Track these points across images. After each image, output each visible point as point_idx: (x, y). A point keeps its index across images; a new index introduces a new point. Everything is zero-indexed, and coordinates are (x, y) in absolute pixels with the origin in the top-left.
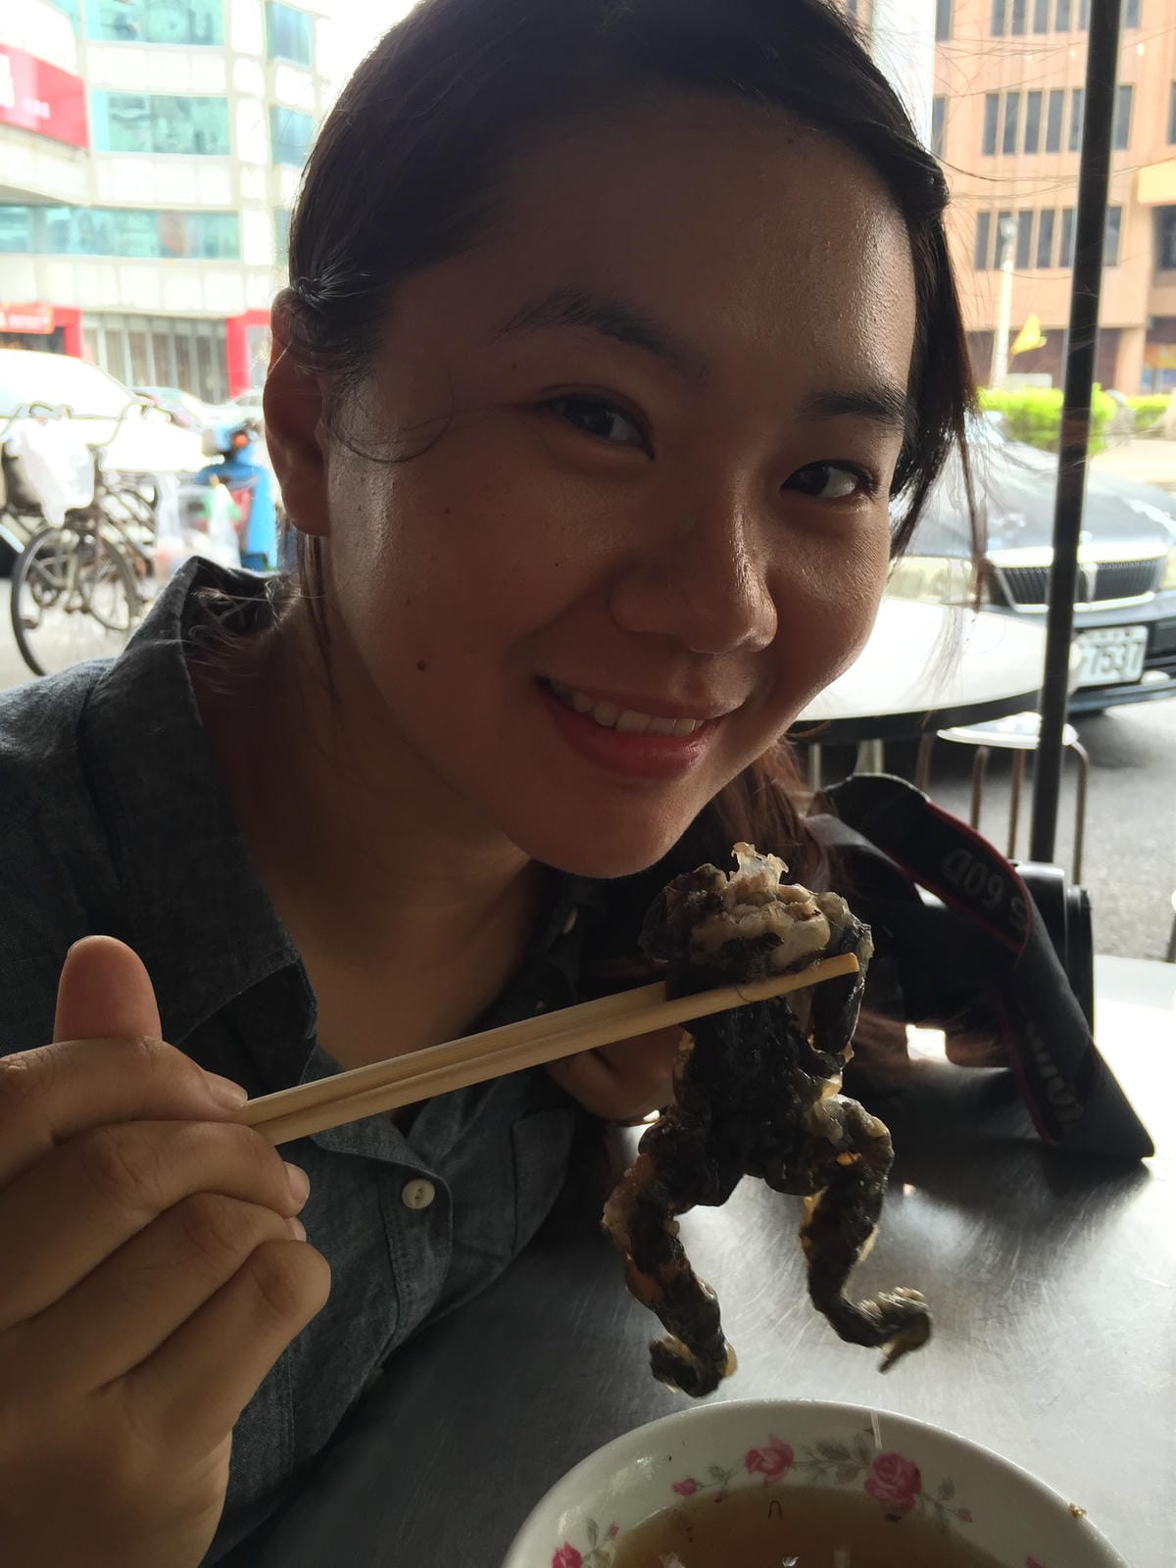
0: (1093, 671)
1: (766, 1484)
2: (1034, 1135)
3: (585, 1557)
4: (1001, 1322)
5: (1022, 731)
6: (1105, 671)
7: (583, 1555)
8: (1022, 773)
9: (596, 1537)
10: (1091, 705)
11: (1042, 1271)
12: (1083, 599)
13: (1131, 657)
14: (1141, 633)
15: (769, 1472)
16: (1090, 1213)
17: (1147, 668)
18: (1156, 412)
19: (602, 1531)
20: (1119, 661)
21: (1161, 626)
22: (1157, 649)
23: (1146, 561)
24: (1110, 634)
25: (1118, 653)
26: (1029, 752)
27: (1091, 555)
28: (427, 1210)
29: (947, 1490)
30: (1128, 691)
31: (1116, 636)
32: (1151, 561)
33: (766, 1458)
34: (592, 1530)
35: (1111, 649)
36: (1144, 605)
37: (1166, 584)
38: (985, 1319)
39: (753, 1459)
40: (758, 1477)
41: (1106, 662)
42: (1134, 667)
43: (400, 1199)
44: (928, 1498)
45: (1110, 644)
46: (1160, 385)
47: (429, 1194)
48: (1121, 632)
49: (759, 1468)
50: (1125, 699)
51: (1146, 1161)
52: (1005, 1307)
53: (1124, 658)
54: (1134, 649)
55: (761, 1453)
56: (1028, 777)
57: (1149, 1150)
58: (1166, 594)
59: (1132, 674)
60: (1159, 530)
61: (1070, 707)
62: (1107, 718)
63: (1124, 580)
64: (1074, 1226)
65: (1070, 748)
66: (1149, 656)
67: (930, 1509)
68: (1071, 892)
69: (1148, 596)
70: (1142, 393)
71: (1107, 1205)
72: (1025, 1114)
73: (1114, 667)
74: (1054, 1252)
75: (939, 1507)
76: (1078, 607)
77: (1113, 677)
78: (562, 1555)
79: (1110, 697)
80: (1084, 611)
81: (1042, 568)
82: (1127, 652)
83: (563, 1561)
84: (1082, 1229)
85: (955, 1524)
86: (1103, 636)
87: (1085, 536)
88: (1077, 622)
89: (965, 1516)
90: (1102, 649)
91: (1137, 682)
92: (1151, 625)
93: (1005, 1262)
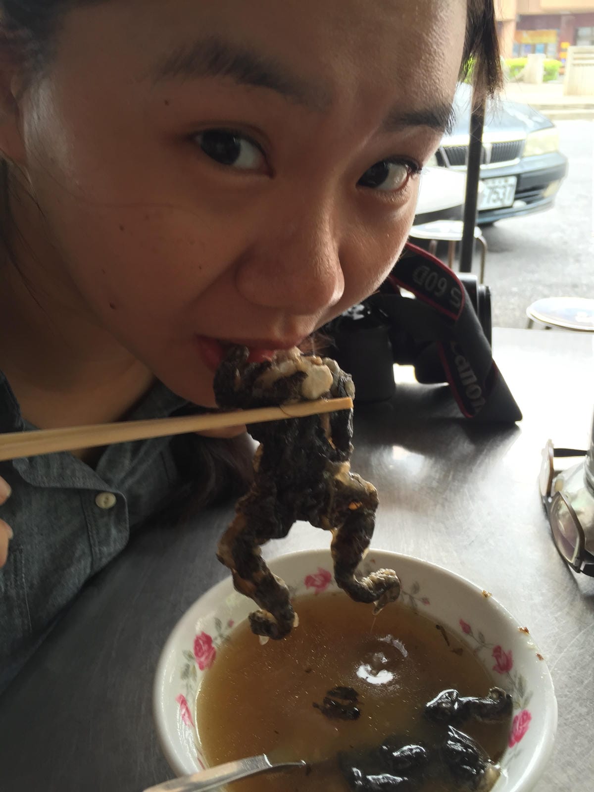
0: (488, 202)
1: (316, 594)
2: (460, 415)
3: (214, 639)
4: (443, 506)
5: (452, 231)
6: (494, 201)
7: (213, 638)
8: (453, 255)
9: (220, 627)
10: (487, 219)
11: (464, 480)
12: (484, 162)
13: (507, 194)
14: (513, 181)
15: (318, 586)
16: (489, 450)
17: (516, 199)
18: (519, 68)
19: (224, 624)
20: (501, 196)
21: (523, 176)
22: (521, 188)
23: (516, 142)
24: (497, 182)
25: (501, 191)
26: (458, 242)
27: (488, 140)
28: (111, 509)
29: (416, 588)
30: (505, 211)
31: (500, 182)
32: (519, 141)
33: (317, 579)
34: (218, 623)
35: (498, 190)
36: (514, 165)
37: (525, 154)
38: (435, 505)
39: (309, 581)
40: (312, 590)
41: (494, 196)
42: (509, 199)
43: (95, 503)
44: (405, 593)
45: (497, 187)
46: (523, 53)
47: (112, 500)
48: (502, 181)
49: (313, 585)
50: (505, 216)
51: (517, 423)
52: (446, 499)
53: (504, 194)
54: (509, 189)
55: (314, 577)
56: (456, 258)
57: (519, 417)
58: (525, 160)
59: (508, 203)
60: (522, 124)
61: (478, 220)
62: (495, 227)
63: (504, 152)
64: (481, 457)
65: (478, 239)
66: (517, 192)
67: (406, 600)
68: (480, 288)
69: (516, 161)
70: (513, 57)
71: (498, 446)
72: (456, 405)
73: (499, 199)
74: (471, 471)
75: (411, 598)
76: (482, 167)
77: (498, 204)
78: (200, 639)
79: (498, 215)
80: (485, 168)
81: (465, 147)
82: (506, 191)
83: (201, 642)
84: (486, 458)
85: (420, 606)
86: (494, 183)
87: (485, 129)
88: (482, 175)
89: (426, 601)
90: (493, 190)
91: (511, 207)
92: (518, 176)
93: (446, 476)
